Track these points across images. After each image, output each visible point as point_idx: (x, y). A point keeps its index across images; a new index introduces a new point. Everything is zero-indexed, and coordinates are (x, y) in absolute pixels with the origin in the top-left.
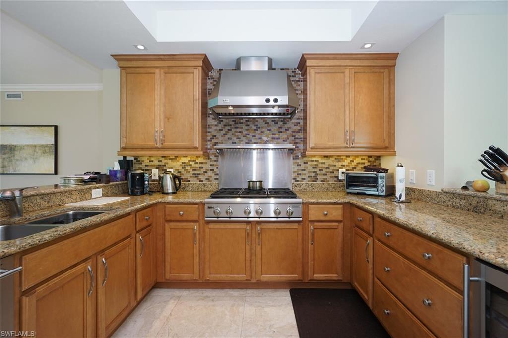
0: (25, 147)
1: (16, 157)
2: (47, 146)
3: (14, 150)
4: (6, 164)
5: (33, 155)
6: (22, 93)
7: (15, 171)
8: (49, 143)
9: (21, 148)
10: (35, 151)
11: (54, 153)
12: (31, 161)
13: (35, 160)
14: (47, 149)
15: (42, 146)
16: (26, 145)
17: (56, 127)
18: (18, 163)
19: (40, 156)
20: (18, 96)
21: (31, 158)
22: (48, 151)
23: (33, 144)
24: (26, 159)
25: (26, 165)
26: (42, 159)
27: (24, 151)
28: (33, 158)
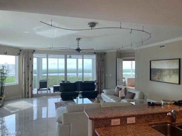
0: (166, 70)
1: (163, 74)
2: (175, 69)
3: (162, 71)
4: (159, 77)
5: (169, 74)
6: (165, 45)
7: (162, 81)
8: (176, 68)
9: (165, 70)
10: (170, 72)
11: (178, 73)
12: (168, 77)
13: (170, 76)
14: (176, 71)
15: (173, 69)
16: (166, 69)
17: (180, 60)
18: (163, 77)
19: (172, 75)
20: (164, 46)
21: (168, 75)
22: (176, 72)
23: (169, 68)
24: (166, 75)
25: (167, 78)
26: (173, 76)
27: (166, 72)
28: (169, 75)
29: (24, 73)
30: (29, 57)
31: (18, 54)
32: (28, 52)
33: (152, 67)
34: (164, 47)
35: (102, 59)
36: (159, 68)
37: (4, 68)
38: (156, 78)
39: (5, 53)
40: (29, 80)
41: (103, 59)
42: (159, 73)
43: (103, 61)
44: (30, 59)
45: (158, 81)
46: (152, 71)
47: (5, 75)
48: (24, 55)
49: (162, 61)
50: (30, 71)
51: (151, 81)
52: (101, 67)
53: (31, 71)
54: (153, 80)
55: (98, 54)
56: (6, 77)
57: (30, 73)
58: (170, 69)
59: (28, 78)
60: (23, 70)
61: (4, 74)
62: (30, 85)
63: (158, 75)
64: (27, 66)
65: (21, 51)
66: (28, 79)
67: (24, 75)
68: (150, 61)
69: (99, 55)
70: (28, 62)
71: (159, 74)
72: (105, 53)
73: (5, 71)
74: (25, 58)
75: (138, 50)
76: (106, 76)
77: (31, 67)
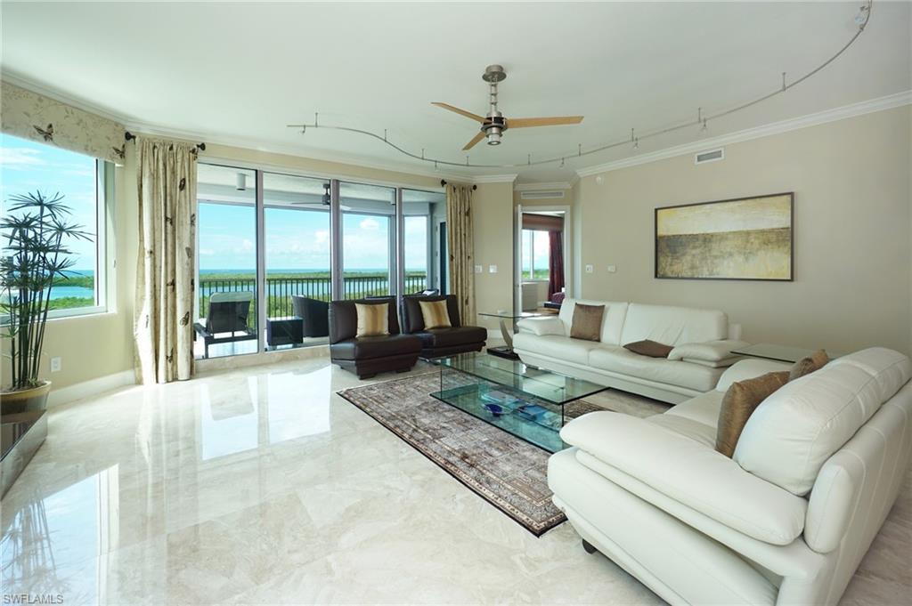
0: (730, 236)
1: (714, 253)
3: (710, 241)
4: (697, 263)
5: (745, 248)
6: (723, 149)
9: (722, 237)
10: (747, 242)
12: (740, 259)
13: (748, 256)
14: (773, 237)
15: (763, 232)
16: (730, 233)
17: (792, 196)
18: (716, 261)
19: (758, 250)
20: (718, 154)
21: (740, 253)
22: (774, 239)
23: (745, 229)
24: (731, 255)
25: (732, 264)
26: (761, 253)
27: (728, 243)
28: (745, 254)
29: (147, 255)
30: (174, 172)
31: (117, 150)
32: (171, 148)
33: (660, 233)
34: (721, 156)
35: (467, 207)
36: (695, 233)
37: (46, 211)
38: (683, 266)
39: (40, 130)
40: (174, 289)
41: (469, 209)
42: (694, 248)
43: (467, 214)
44: (182, 187)
45: (692, 278)
46: (662, 244)
47: (50, 256)
48: (146, 163)
49: (708, 206)
50: (180, 245)
51: (657, 280)
52: (463, 236)
53: (186, 244)
54: (670, 274)
55: (455, 189)
56: (53, 268)
57: (181, 257)
58: (748, 233)
59: (170, 280)
60: (142, 240)
61: (46, 250)
62: (180, 316)
63: (694, 256)
64: (166, 219)
65: (128, 136)
66: (170, 288)
67: (148, 262)
68: (656, 210)
69: (457, 190)
70: (171, 200)
71: (694, 252)
72: (475, 187)
73: (47, 236)
74: (154, 176)
75: (596, 175)
76: (476, 272)
77: (189, 227)
